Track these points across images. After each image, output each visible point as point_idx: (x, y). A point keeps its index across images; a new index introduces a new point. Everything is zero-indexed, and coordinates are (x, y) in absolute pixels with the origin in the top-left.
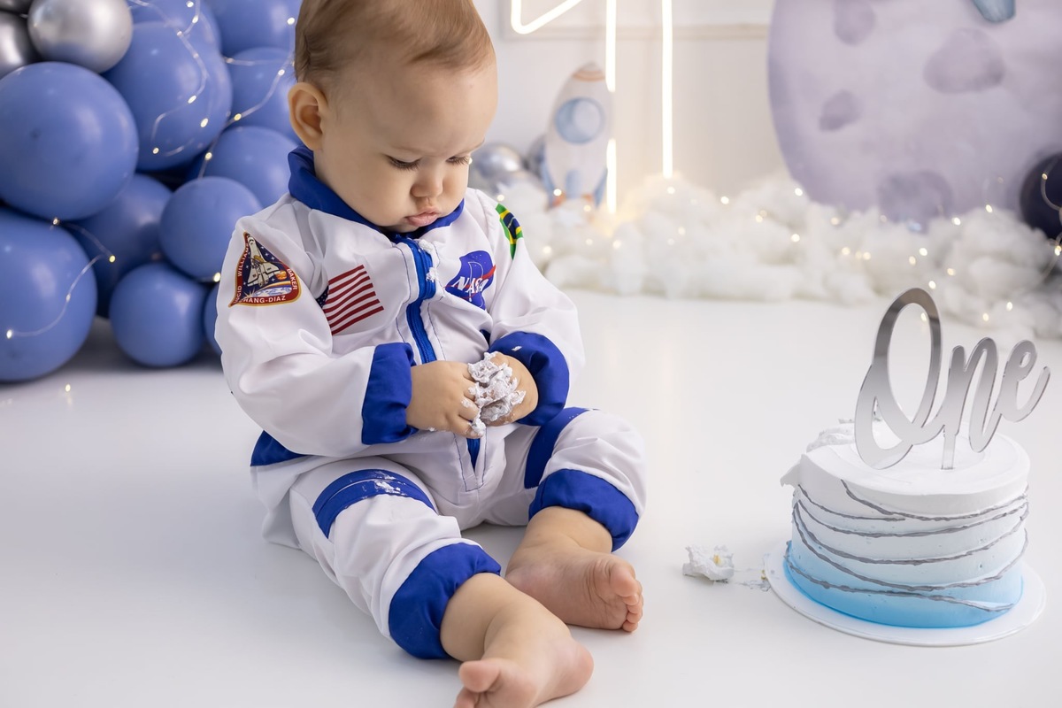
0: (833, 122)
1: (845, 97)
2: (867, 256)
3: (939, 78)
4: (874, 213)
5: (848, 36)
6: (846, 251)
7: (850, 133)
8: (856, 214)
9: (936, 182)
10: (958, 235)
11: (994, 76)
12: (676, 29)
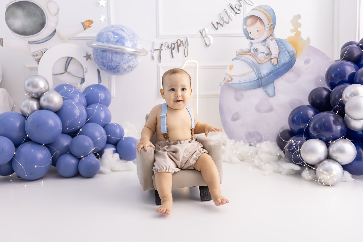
0: (234, 119)
1: (237, 113)
2: (238, 152)
3: (258, 109)
4: (242, 141)
5: (237, 99)
6: (235, 151)
7: (238, 122)
8: (238, 142)
9: (259, 134)
10: (260, 148)
11: (271, 109)
12: (199, 95)
